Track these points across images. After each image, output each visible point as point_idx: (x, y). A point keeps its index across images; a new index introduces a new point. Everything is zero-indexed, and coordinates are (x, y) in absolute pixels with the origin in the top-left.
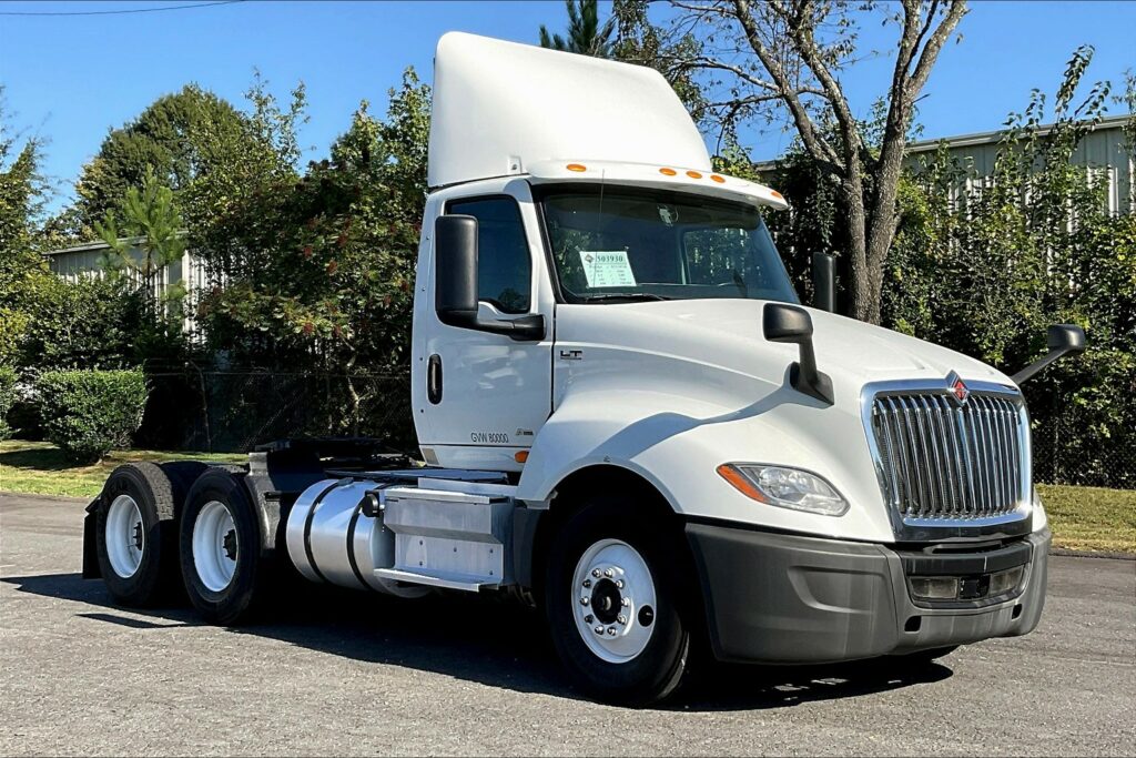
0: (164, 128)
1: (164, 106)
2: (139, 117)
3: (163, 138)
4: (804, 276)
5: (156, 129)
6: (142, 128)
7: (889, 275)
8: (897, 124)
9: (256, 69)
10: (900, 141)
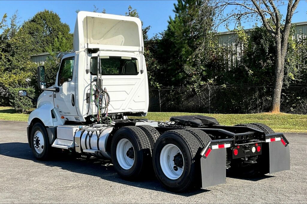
0: (40, 21)
1: (39, 15)
2: (32, 18)
3: (39, 24)
4: (261, 61)
5: (38, 21)
6: (33, 21)
7: (286, 61)
8: (289, 20)
9: (95, 6)
10: (290, 24)
